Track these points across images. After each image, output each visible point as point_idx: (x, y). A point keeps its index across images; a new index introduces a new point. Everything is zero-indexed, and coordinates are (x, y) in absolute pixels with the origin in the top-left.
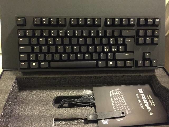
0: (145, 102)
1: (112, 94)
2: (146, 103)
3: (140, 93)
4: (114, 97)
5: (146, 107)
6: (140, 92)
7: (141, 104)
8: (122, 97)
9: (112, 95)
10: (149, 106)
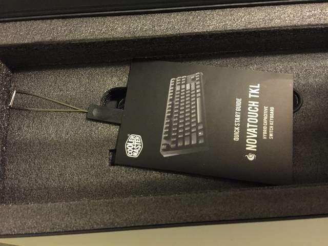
0: (250, 124)
1: (174, 86)
2: (250, 127)
3: (250, 96)
4: (176, 96)
5: (248, 137)
6: (252, 94)
7: (237, 127)
8: (196, 100)
9: (174, 89)
10: (256, 136)
